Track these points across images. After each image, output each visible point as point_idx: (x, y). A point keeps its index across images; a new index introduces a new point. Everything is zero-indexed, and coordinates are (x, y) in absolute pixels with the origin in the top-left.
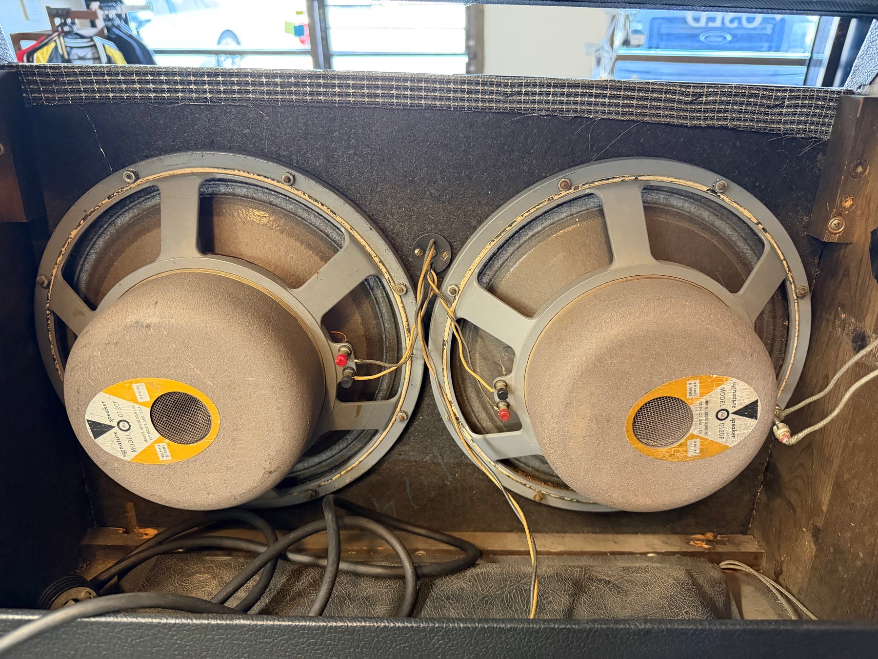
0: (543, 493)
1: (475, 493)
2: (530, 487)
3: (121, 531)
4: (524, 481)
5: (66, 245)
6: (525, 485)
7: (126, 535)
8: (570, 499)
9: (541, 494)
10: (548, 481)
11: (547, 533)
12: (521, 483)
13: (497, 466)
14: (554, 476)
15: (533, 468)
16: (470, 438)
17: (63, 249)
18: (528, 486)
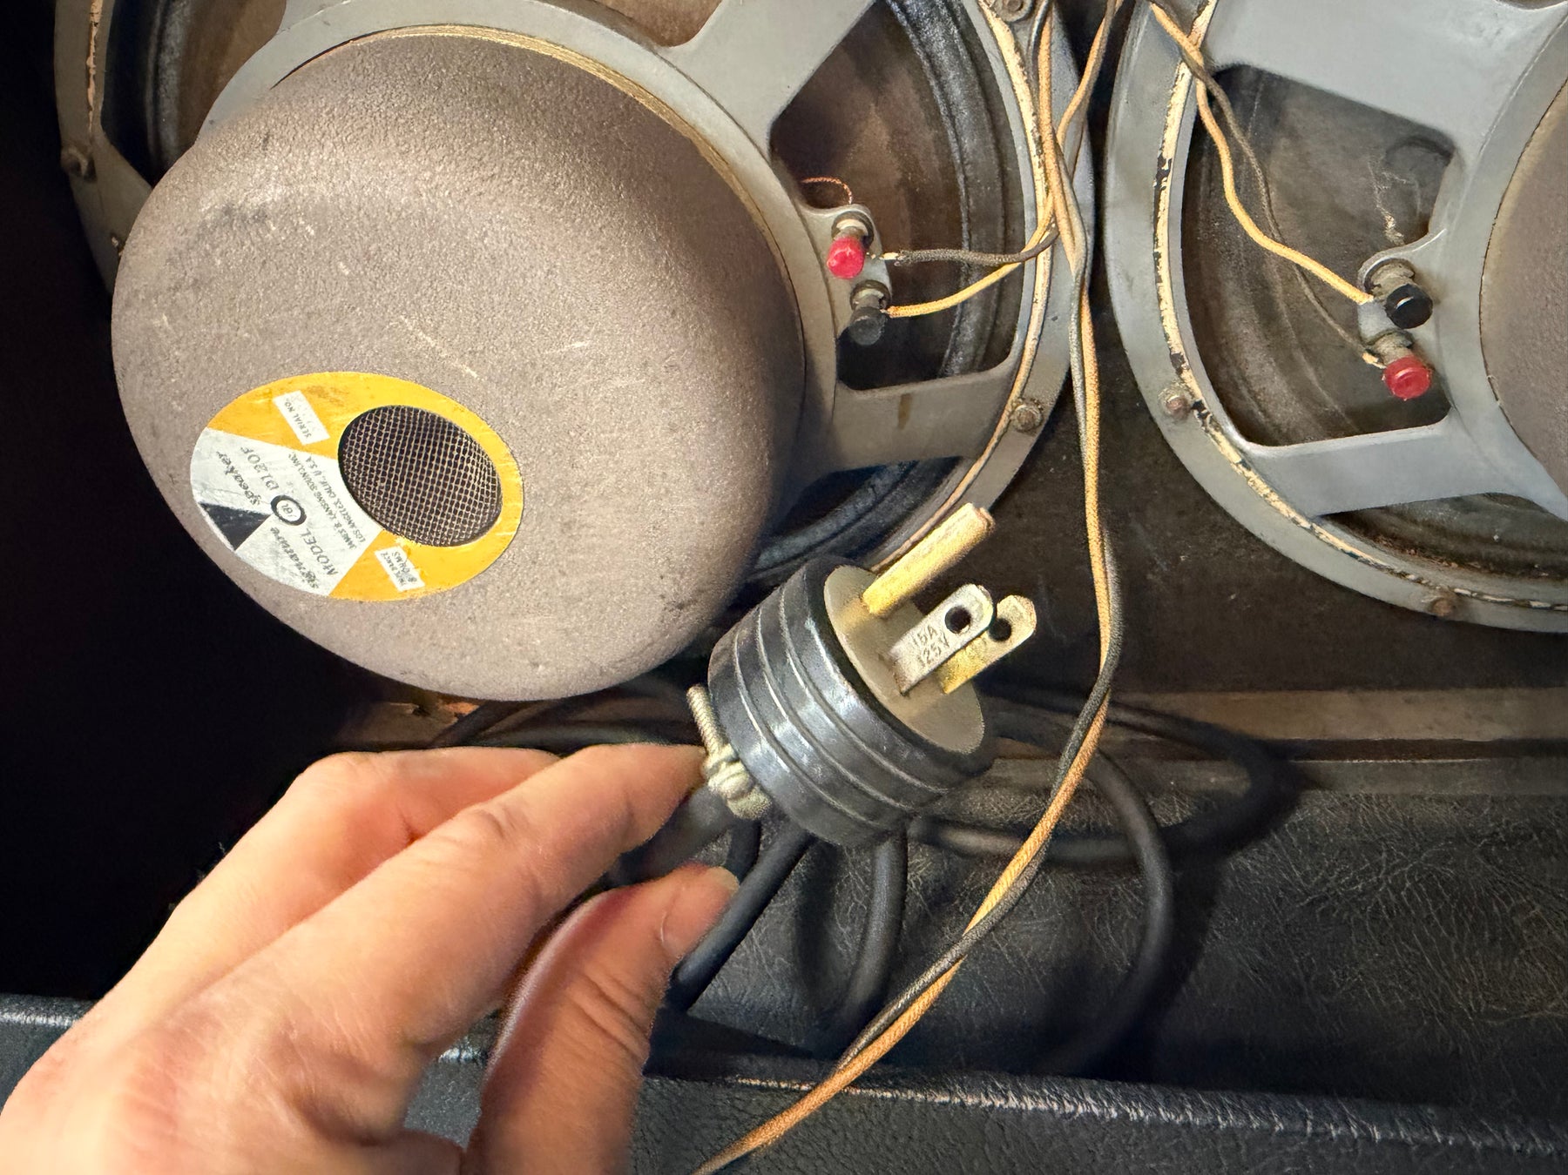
0: (1458, 594)
1: (1235, 600)
2: (1419, 581)
3: (411, 711)
4: (1399, 565)
5: (93, 48)
6: (1402, 575)
7: (419, 719)
8: (1548, 605)
9: (1455, 598)
10: (1472, 558)
11: (1443, 687)
12: (1391, 571)
13: (1318, 529)
14: (1495, 543)
15: (1428, 525)
16: (1236, 458)
17: (90, 62)
18: (1412, 577)
